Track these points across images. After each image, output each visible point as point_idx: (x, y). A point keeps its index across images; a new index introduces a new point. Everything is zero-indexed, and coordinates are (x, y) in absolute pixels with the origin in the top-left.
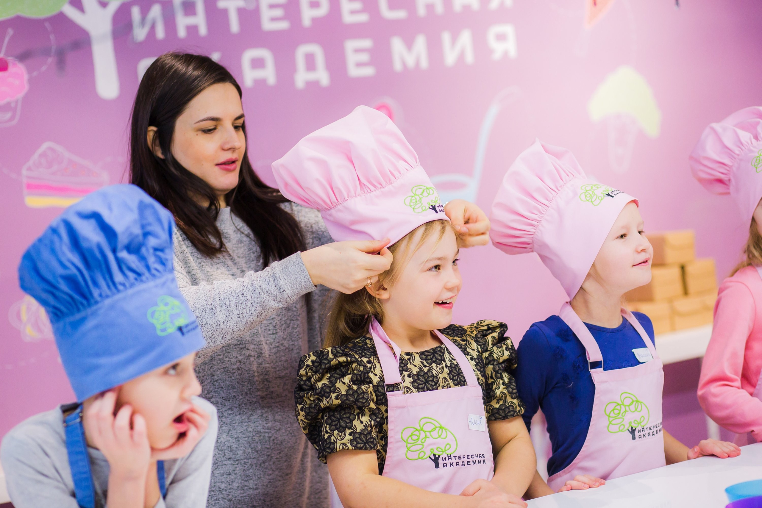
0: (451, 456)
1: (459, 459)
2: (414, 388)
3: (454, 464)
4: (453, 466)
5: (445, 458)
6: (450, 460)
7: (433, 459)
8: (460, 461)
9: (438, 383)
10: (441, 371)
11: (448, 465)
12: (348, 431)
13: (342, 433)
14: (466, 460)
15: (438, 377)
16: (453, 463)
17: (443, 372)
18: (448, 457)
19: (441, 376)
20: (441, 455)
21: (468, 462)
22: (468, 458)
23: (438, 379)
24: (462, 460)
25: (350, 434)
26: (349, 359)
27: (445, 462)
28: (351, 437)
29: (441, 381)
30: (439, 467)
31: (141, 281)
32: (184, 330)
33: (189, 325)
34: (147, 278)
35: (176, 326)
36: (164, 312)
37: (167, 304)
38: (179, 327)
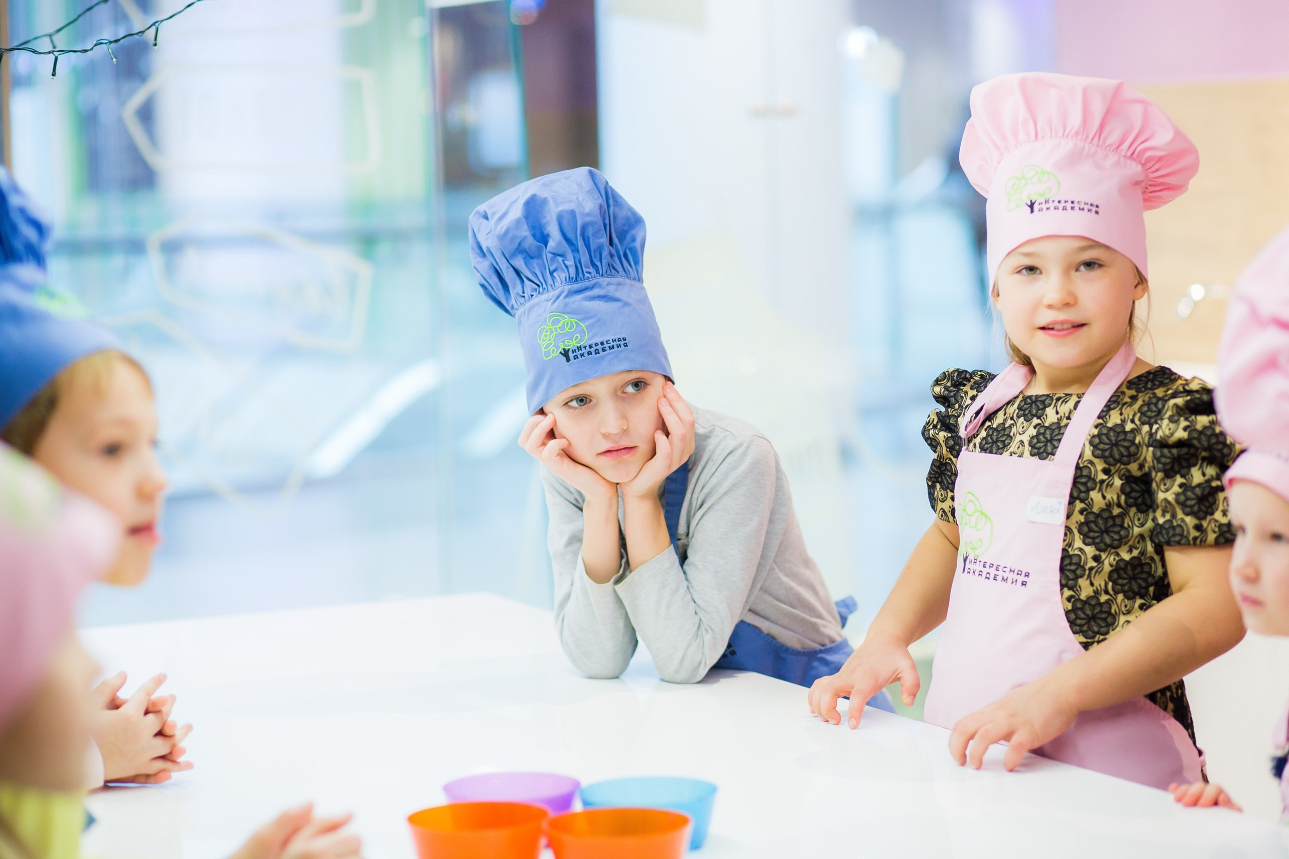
0: (977, 560)
1: (984, 566)
5: (972, 560)
6: (975, 564)
7: (965, 557)
10: (1023, 431)
14: (993, 571)
15: (1014, 438)
16: (975, 570)
17: (1024, 433)
19: (1018, 438)
21: (995, 575)
22: (997, 569)
24: (987, 570)
27: (970, 565)
29: (1014, 445)
30: (965, 572)
31: (539, 293)
32: (571, 355)
33: (582, 347)
34: (544, 289)
35: (560, 350)
36: (552, 332)
37: (555, 322)
38: (564, 349)
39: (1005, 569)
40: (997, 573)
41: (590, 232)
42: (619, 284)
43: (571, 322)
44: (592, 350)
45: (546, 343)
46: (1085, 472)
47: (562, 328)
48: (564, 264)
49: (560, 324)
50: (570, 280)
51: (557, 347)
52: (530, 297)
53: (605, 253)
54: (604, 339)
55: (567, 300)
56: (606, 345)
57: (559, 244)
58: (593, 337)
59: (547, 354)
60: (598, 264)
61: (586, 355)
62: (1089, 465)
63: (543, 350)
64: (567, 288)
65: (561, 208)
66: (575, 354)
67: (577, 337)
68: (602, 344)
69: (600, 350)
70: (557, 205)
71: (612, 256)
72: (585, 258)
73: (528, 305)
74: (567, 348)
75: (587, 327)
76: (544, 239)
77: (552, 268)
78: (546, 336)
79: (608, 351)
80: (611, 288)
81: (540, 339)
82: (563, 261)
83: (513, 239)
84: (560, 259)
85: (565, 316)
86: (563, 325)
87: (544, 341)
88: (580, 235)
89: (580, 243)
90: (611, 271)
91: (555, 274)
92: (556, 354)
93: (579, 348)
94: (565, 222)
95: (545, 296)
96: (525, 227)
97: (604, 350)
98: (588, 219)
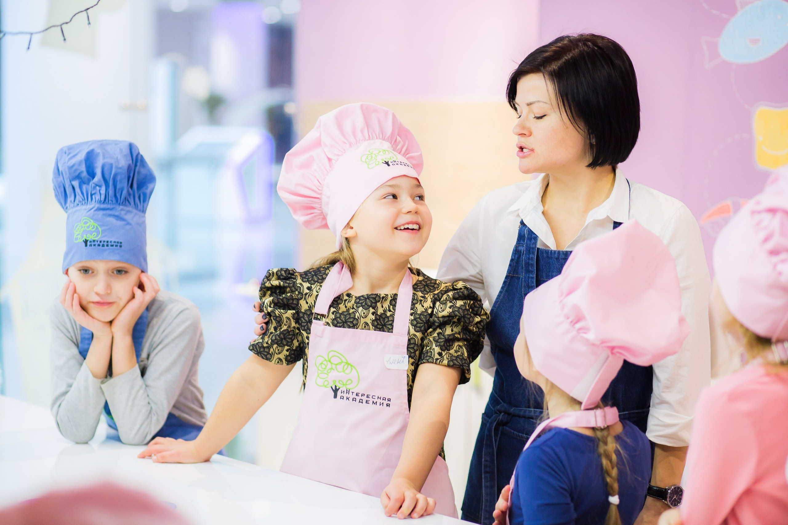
0: (349, 391)
1: (356, 395)
2: (333, 325)
3: (351, 399)
4: (349, 400)
5: (344, 392)
6: (348, 394)
7: (334, 389)
8: (358, 398)
9: (356, 325)
10: (365, 316)
11: (345, 398)
12: (286, 348)
13: (281, 348)
14: (364, 398)
15: (359, 320)
16: (349, 397)
17: (366, 317)
18: (347, 391)
19: (363, 321)
20: (341, 387)
21: (367, 400)
22: (368, 396)
23: (358, 322)
24: (360, 397)
25: (287, 350)
26: (282, 283)
27: (342, 394)
28: (288, 353)
29: (361, 325)
30: (336, 398)
31: (82, 204)
32: (88, 243)
33: (96, 241)
34: (85, 203)
35: (84, 239)
36: (82, 227)
37: (86, 223)
38: (86, 240)
39: (373, 397)
40: (368, 399)
41: (119, 178)
42: (128, 211)
43: (94, 225)
44: (101, 244)
45: (77, 233)
46: (412, 341)
47: (88, 227)
48: (100, 192)
49: (88, 225)
50: (100, 202)
51: (83, 237)
52: (77, 205)
53: (125, 192)
54: (109, 240)
55: (96, 212)
56: (109, 244)
57: (99, 181)
58: (104, 236)
59: (77, 239)
60: (119, 197)
61: (97, 245)
62: (414, 337)
63: (75, 236)
64: (97, 206)
65: (106, 161)
66: (91, 243)
67: (94, 235)
68: (107, 242)
69: (105, 246)
70: (104, 158)
71: (129, 195)
72: (111, 192)
73: (75, 209)
74: (87, 239)
75: (102, 231)
76: (92, 175)
77: (93, 192)
78: (79, 229)
79: (110, 247)
80: (123, 212)
81: (75, 230)
82: (100, 190)
83: (76, 170)
84: (98, 188)
85: (92, 221)
86: (89, 226)
87: (77, 231)
88: (112, 178)
89: (111, 183)
90: (125, 202)
91: (93, 197)
92: (81, 240)
93: (94, 241)
94: (106, 169)
95: (84, 207)
96: (84, 166)
97: (107, 246)
98: (119, 171)
